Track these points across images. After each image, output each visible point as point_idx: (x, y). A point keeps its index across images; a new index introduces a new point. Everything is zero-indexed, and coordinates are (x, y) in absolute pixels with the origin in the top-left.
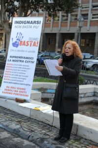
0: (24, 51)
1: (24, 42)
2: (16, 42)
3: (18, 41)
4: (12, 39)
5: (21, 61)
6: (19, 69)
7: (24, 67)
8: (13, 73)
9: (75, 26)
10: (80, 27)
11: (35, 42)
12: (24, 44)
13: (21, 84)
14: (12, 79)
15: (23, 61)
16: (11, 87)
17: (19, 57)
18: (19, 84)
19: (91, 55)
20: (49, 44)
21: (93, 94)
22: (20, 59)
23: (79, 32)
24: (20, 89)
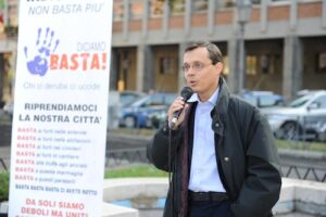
0: (66, 87)
1: (64, 57)
2: (38, 59)
3: (43, 55)
4: (26, 49)
5: (60, 118)
6: (57, 144)
7: (73, 136)
8: (41, 159)
9: (229, 21)
10: (242, 23)
11: (96, 57)
12: (64, 65)
13: (68, 191)
14: (39, 175)
15: (67, 119)
16: (41, 203)
17: (54, 107)
18: (63, 190)
19: (277, 97)
20: (162, 71)
21: (291, 205)
22: (57, 113)
23: (240, 37)
24: (69, 206)
